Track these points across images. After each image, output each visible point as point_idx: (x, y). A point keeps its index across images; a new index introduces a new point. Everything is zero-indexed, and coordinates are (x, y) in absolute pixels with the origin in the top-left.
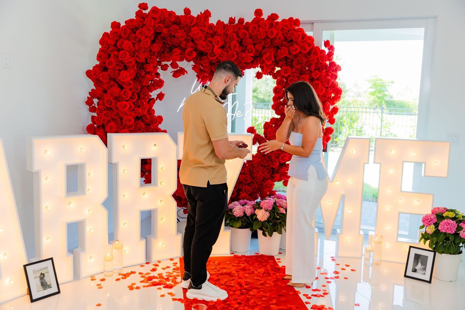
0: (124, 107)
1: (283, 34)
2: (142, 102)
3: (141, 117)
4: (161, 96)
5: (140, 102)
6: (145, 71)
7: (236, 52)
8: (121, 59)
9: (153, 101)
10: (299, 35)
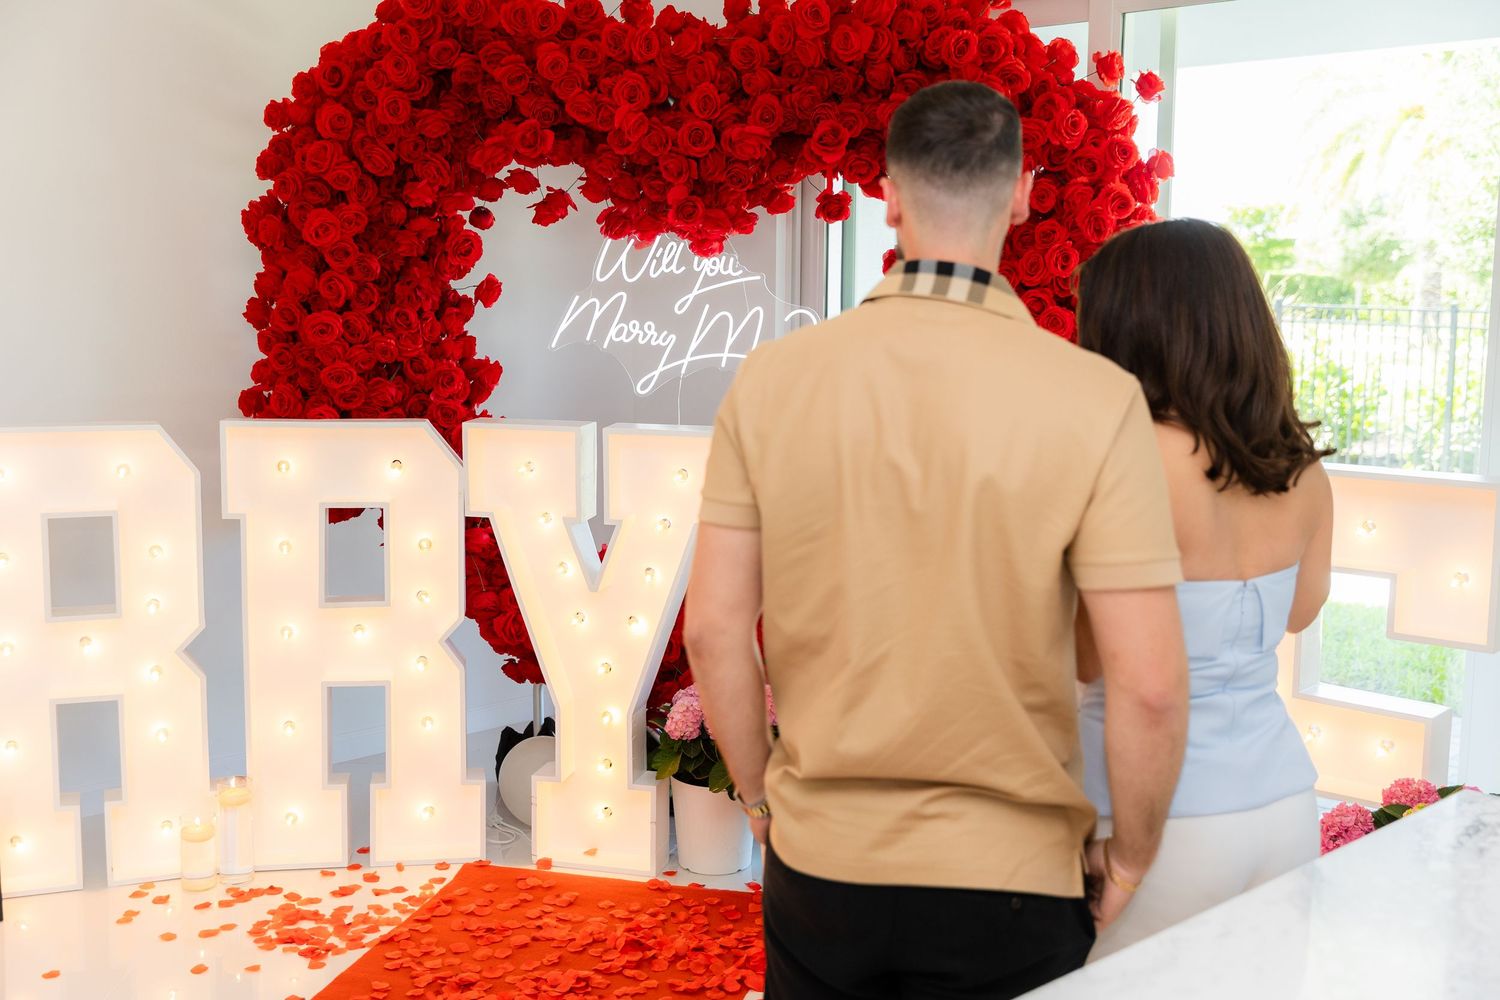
0: (322, 332)
1: (903, 43)
2: (405, 314)
3: (396, 363)
4: (489, 291)
5: (397, 315)
6: (408, 207)
7: (710, 122)
8: (312, 170)
9: (464, 307)
10: (967, 42)
